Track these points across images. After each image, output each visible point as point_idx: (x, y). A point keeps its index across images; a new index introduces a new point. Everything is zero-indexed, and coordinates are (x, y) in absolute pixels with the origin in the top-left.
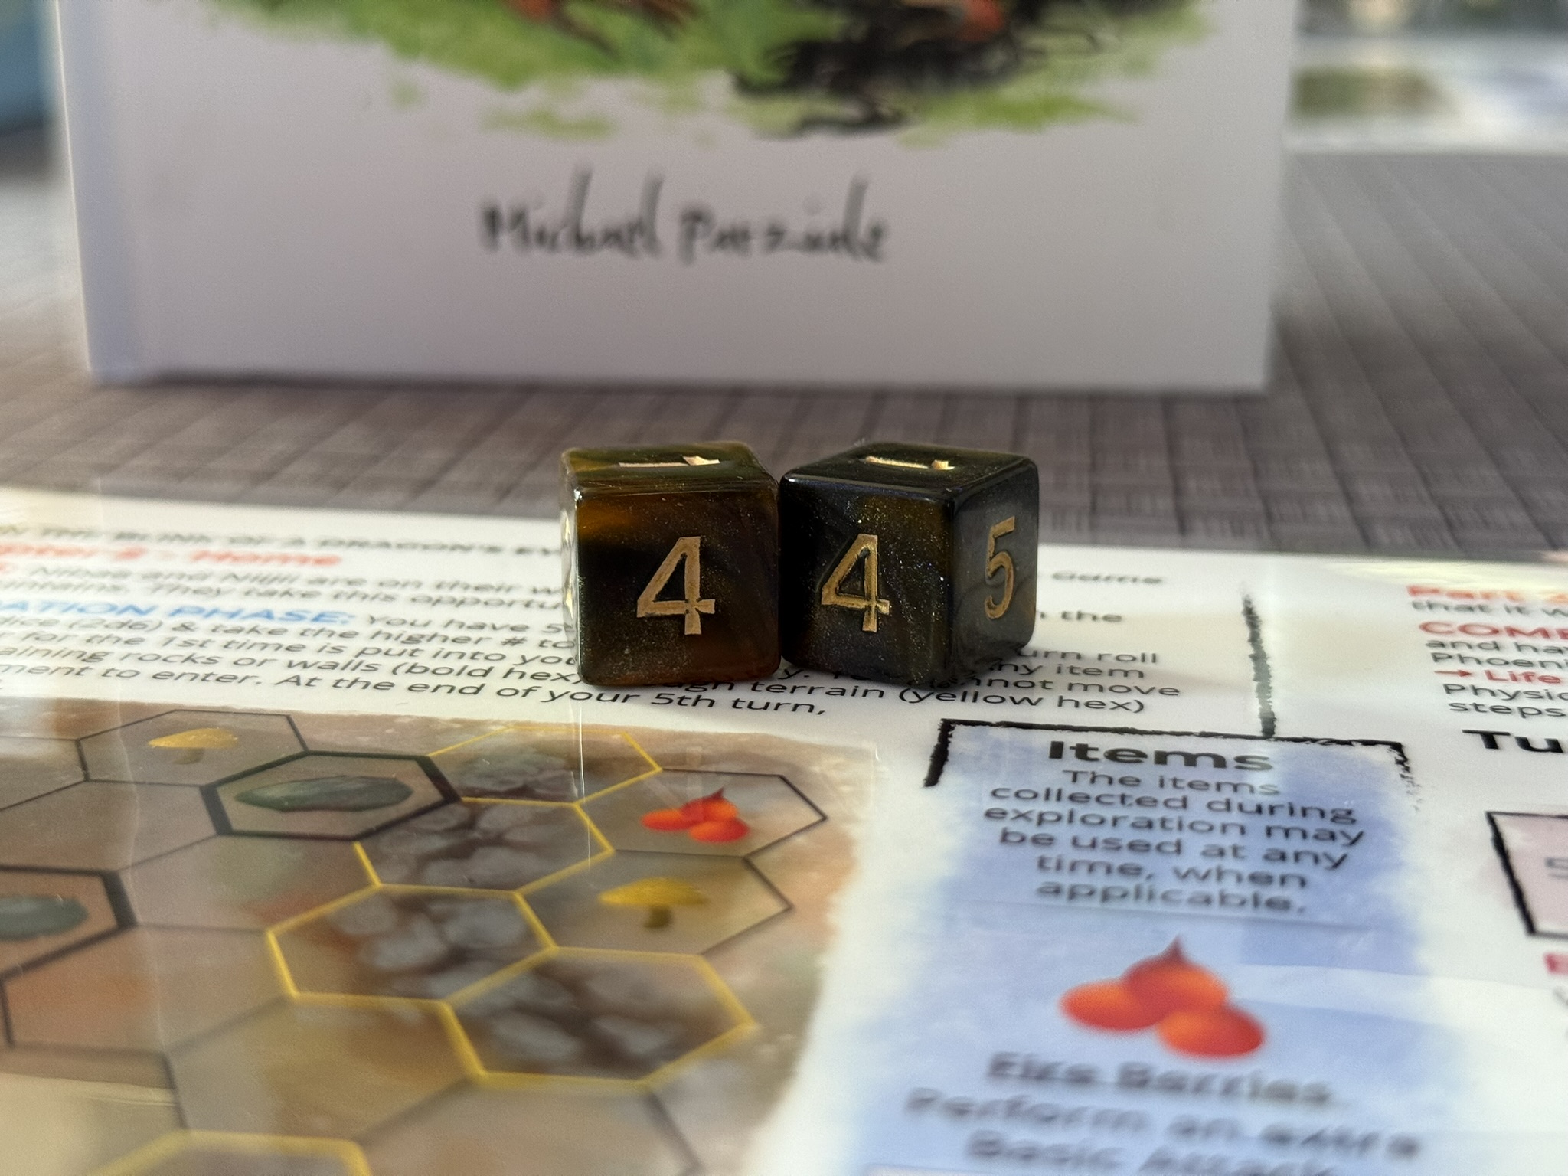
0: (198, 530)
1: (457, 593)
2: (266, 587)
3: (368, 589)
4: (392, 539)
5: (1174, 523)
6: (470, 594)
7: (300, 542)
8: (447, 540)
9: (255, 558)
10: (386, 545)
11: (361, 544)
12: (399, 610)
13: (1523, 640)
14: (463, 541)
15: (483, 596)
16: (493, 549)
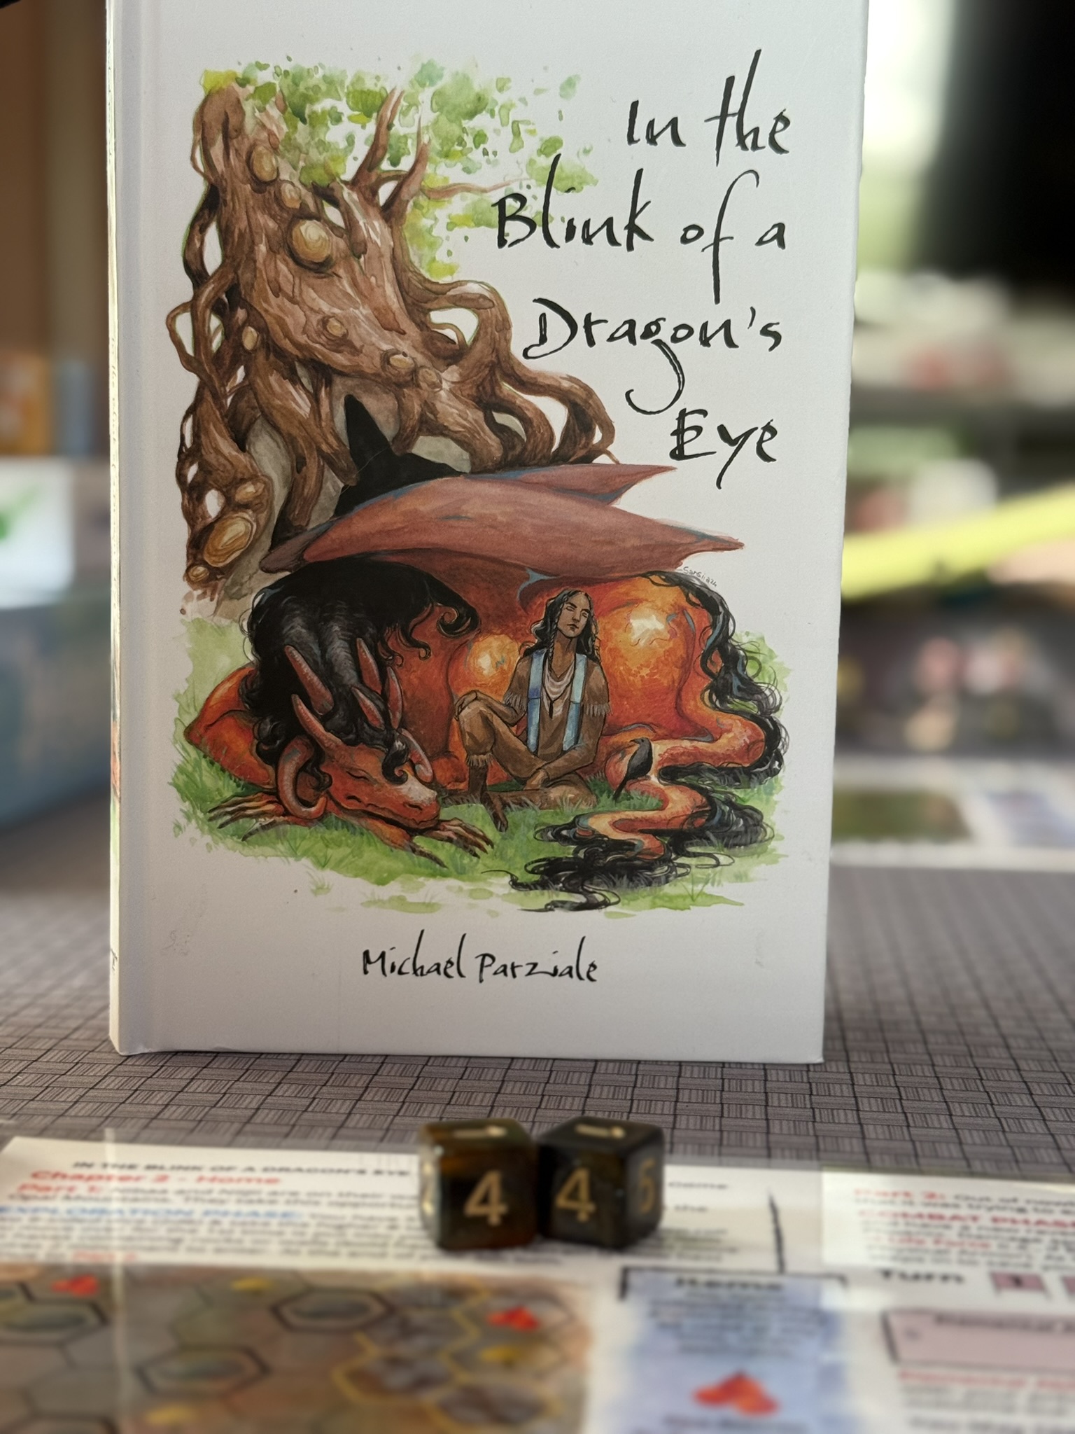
0: (192, 1163)
1: (352, 1199)
2: (245, 1198)
3: (303, 1197)
4: (305, 1166)
5: (764, 1152)
6: (358, 1200)
7: (251, 1169)
8: (336, 1167)
9: (231, 1180)
10: (300, 1170)
11: (286, 1170)
12: (324, 1209)
13: (910, 1220)
14: (344, 1167)
15: (368, 1200)
16: (362, 1172)
